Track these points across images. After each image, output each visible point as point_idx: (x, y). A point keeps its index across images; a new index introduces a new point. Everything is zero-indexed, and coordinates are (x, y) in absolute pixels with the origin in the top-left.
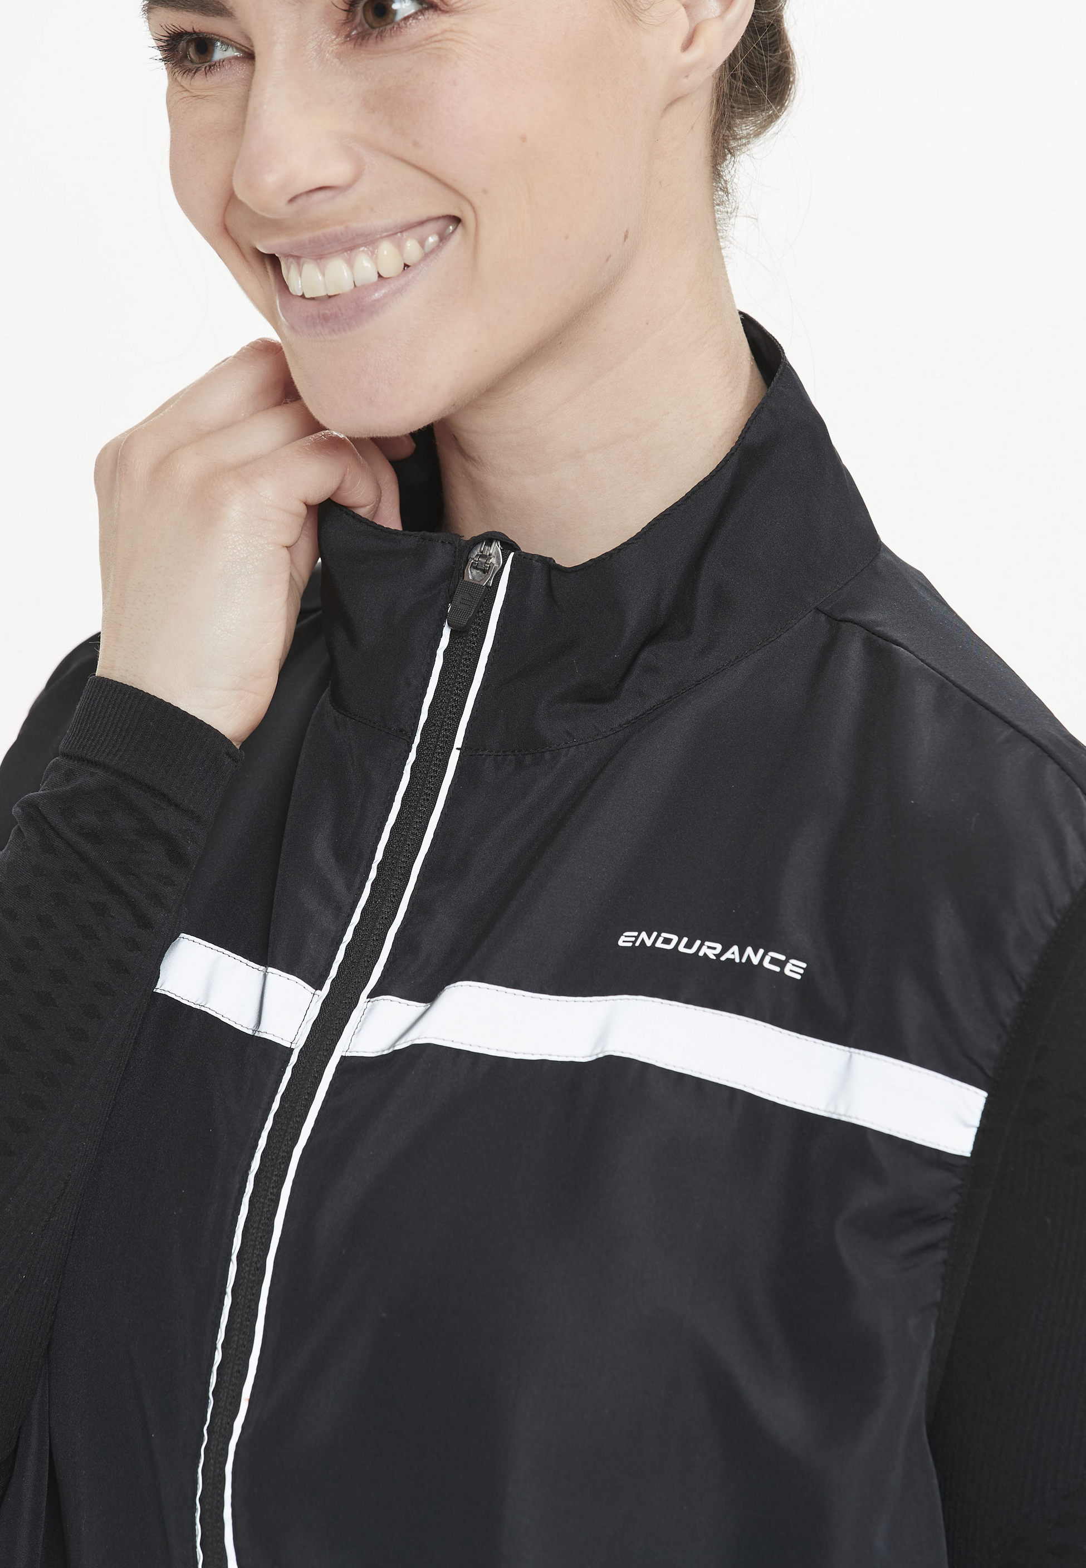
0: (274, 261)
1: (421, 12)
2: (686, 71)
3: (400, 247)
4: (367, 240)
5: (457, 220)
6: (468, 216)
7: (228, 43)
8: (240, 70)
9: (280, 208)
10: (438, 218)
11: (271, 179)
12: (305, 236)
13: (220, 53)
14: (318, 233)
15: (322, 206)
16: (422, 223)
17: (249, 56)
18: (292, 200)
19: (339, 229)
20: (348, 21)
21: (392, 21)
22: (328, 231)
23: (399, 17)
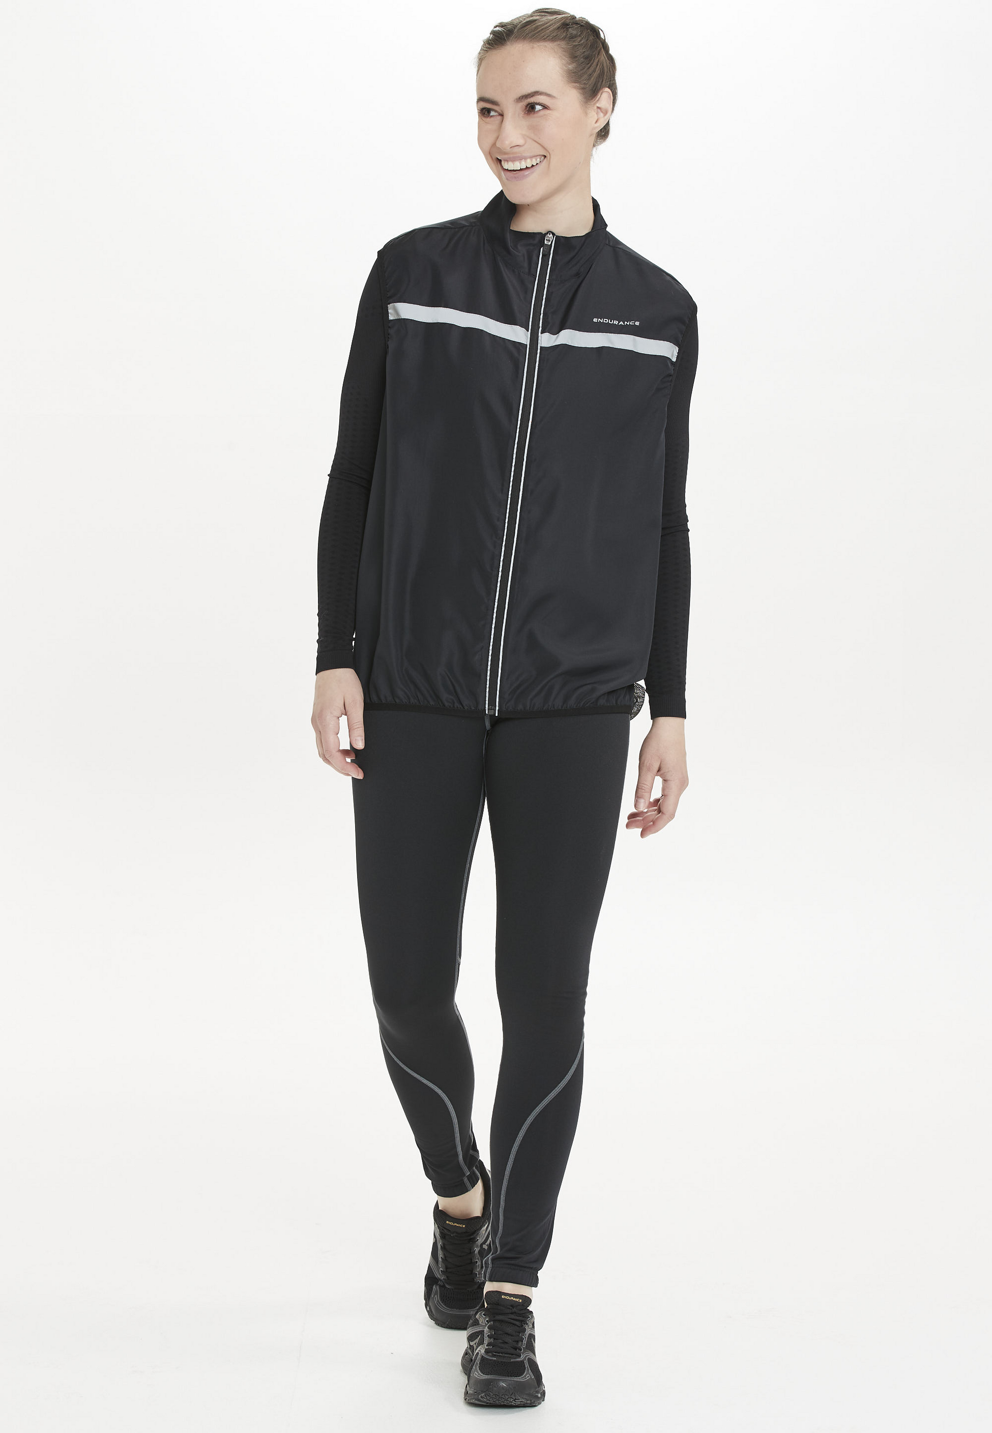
0: (500, 161)
1: (543, 109)
2: (595, 128)
3: (532, 160)
4: (525, 158)
5: (545, 157)
6: (547, 155)
7: (496, 111)
8: (499, 118)
9: (508, 149)
10: (540, 155)
11: (507, 142)
12: (512, 156)
13: (492, 113)
14: (515, 155)
15: (516, 149)
16: (537, 156)
17: (502, 115)
18: (511, 148)
19: (520, 155)
20: (526, 109)
21: (534, 111)
22: (517, 155)
23: (536, 110)
